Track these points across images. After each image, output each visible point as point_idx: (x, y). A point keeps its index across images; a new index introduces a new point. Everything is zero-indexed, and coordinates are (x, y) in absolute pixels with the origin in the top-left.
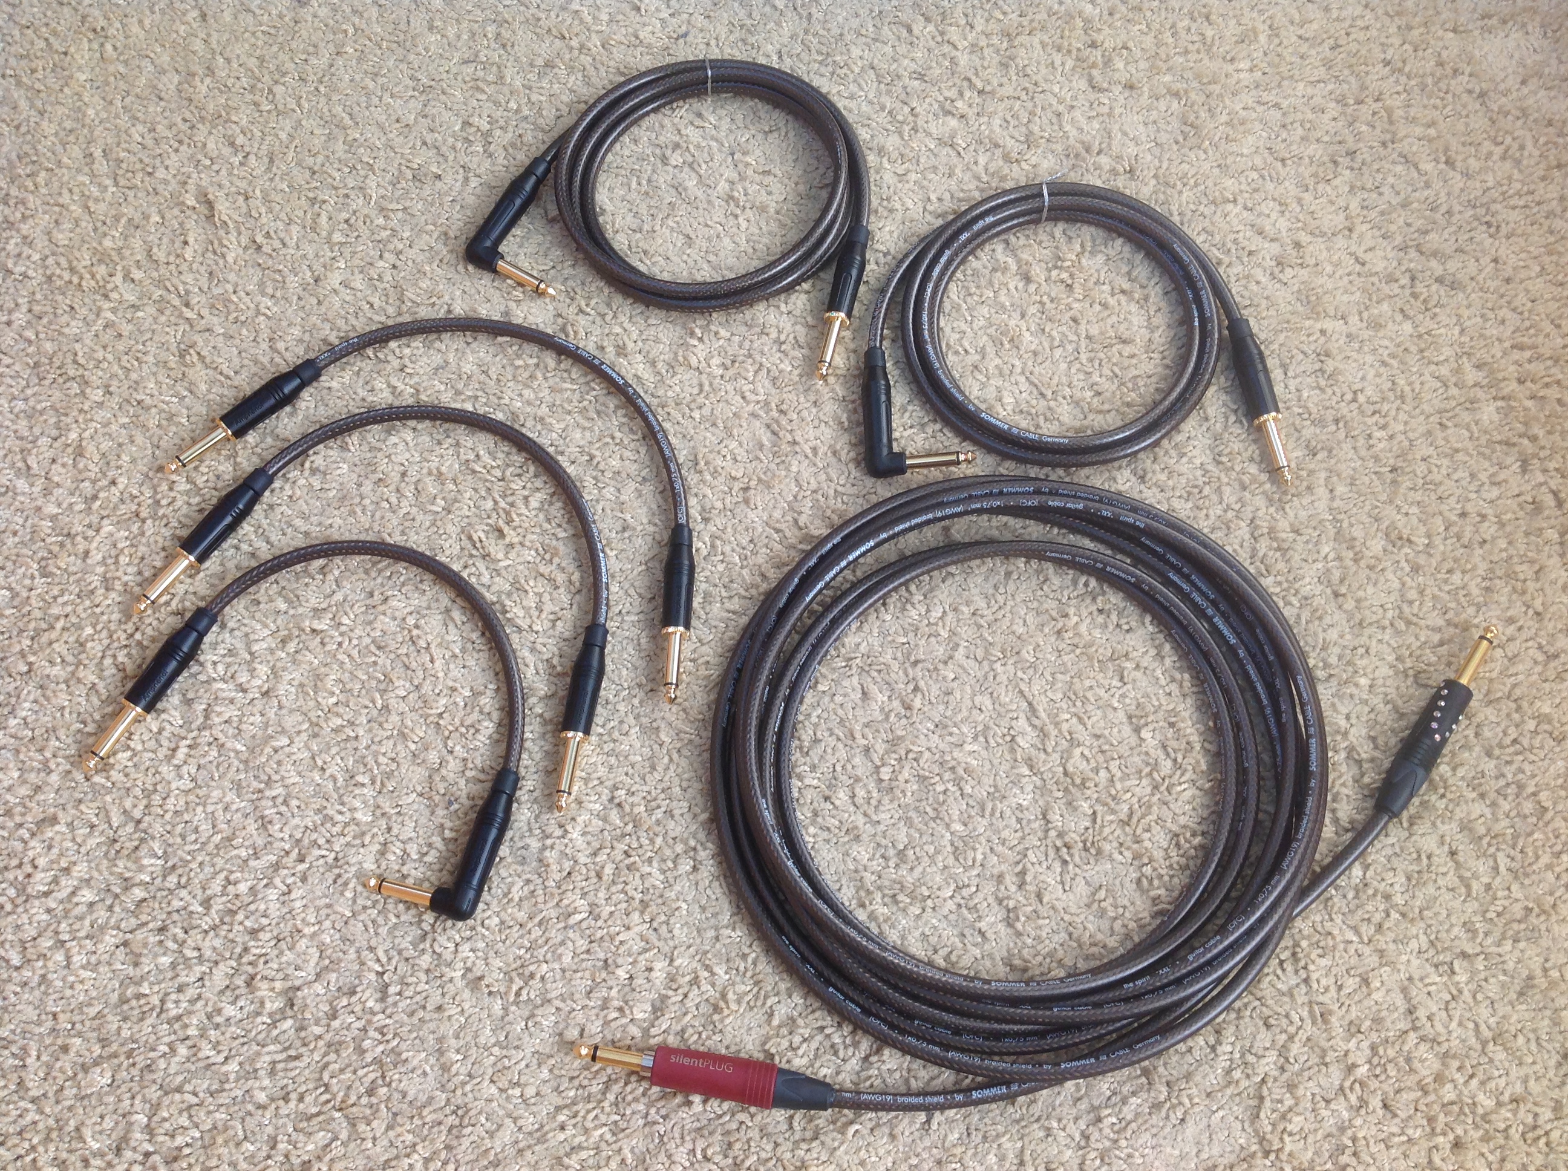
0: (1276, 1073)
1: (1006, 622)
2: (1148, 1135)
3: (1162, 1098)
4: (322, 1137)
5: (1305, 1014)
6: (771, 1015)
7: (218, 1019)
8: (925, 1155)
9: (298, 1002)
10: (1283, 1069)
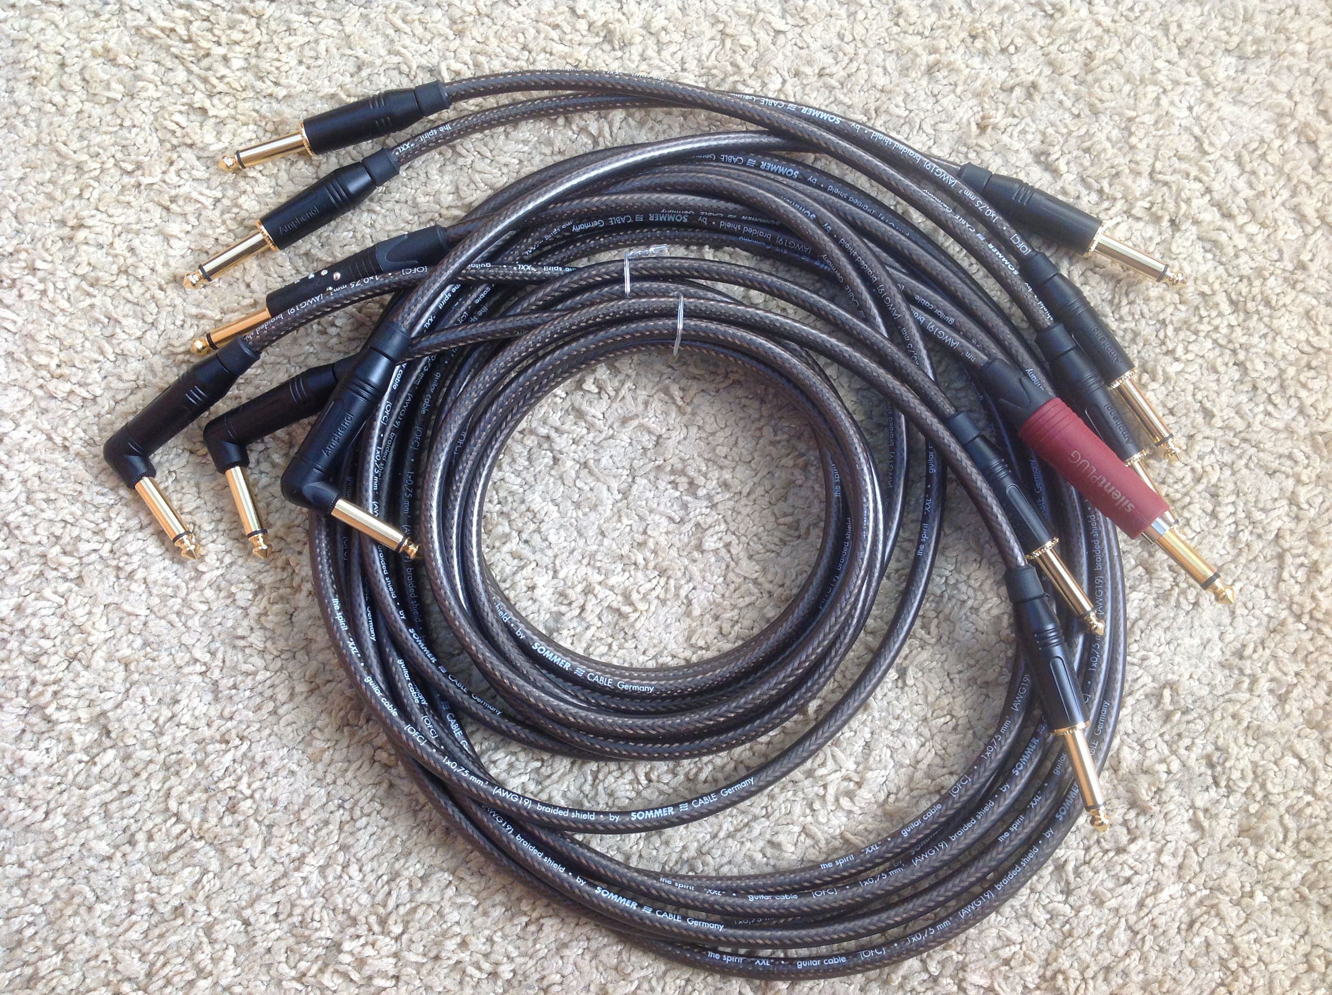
0: (1292, 525)
1: (863, 75)
2: (1160, 632)
3: (1167, 586)
4: (188, 875)
5: (1308, 450)
6: (690, 603)
7: (22, 771)
8: (906, 716)
9: (114, 727)
10: (1298, 519)
